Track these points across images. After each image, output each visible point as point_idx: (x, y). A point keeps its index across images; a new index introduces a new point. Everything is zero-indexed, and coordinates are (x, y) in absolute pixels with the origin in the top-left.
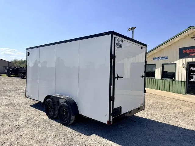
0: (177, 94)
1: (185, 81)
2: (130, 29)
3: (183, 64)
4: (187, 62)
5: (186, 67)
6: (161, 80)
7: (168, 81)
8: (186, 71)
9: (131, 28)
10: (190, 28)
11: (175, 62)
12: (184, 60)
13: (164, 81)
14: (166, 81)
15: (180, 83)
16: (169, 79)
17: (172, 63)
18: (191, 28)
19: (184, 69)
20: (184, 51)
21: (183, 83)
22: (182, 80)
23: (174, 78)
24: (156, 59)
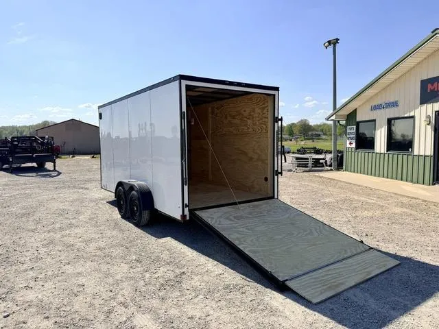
0: (416, 185)
1: (432, 154)
2: (327, 44)
3: (428, 117)
4: (436, 112)
5: (433, 122)
6: (386, 156)
7: (400, 157)
8: (433, 132)
9: (329, 42)
10: (434, 33)
11: (412, 114)
12: (430, 106)
13: (391, 156)
14: (395, 156)
15: (422, 159)
16: (402, 153)
17: (406, 116)
18: (436, 34)
19: (429, 127)
20: (429, 86)
21: (428, 160)
22: (427, 154)
23: (410, 149)
24: (375, 108)
